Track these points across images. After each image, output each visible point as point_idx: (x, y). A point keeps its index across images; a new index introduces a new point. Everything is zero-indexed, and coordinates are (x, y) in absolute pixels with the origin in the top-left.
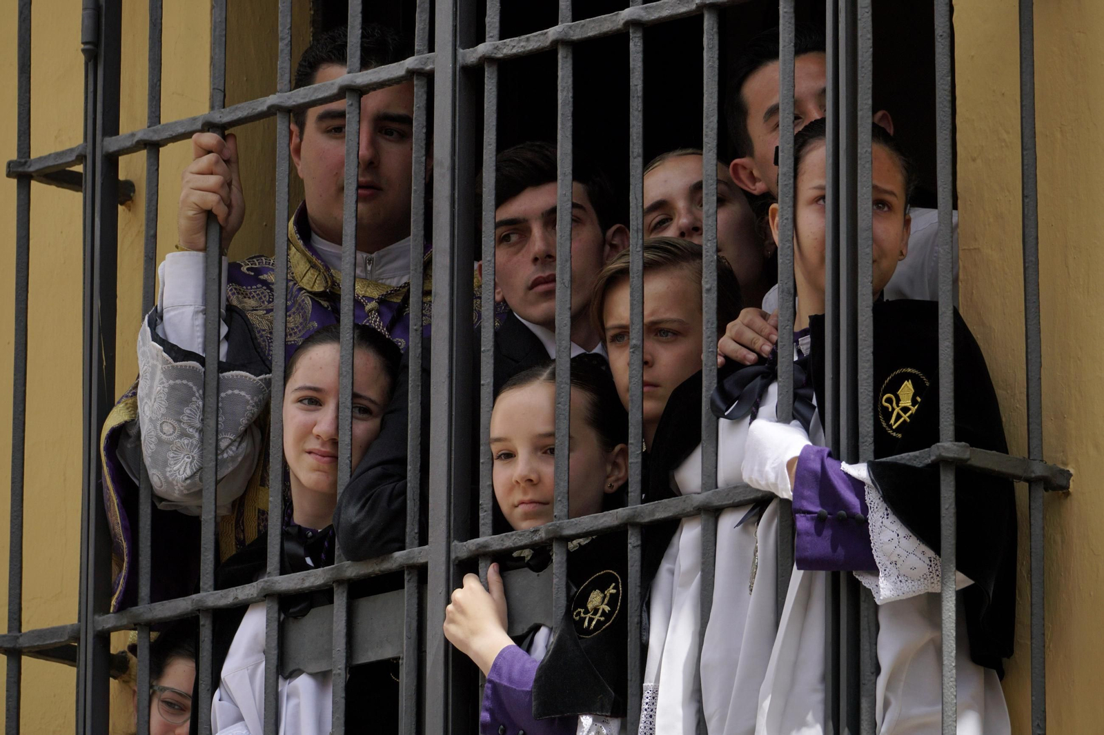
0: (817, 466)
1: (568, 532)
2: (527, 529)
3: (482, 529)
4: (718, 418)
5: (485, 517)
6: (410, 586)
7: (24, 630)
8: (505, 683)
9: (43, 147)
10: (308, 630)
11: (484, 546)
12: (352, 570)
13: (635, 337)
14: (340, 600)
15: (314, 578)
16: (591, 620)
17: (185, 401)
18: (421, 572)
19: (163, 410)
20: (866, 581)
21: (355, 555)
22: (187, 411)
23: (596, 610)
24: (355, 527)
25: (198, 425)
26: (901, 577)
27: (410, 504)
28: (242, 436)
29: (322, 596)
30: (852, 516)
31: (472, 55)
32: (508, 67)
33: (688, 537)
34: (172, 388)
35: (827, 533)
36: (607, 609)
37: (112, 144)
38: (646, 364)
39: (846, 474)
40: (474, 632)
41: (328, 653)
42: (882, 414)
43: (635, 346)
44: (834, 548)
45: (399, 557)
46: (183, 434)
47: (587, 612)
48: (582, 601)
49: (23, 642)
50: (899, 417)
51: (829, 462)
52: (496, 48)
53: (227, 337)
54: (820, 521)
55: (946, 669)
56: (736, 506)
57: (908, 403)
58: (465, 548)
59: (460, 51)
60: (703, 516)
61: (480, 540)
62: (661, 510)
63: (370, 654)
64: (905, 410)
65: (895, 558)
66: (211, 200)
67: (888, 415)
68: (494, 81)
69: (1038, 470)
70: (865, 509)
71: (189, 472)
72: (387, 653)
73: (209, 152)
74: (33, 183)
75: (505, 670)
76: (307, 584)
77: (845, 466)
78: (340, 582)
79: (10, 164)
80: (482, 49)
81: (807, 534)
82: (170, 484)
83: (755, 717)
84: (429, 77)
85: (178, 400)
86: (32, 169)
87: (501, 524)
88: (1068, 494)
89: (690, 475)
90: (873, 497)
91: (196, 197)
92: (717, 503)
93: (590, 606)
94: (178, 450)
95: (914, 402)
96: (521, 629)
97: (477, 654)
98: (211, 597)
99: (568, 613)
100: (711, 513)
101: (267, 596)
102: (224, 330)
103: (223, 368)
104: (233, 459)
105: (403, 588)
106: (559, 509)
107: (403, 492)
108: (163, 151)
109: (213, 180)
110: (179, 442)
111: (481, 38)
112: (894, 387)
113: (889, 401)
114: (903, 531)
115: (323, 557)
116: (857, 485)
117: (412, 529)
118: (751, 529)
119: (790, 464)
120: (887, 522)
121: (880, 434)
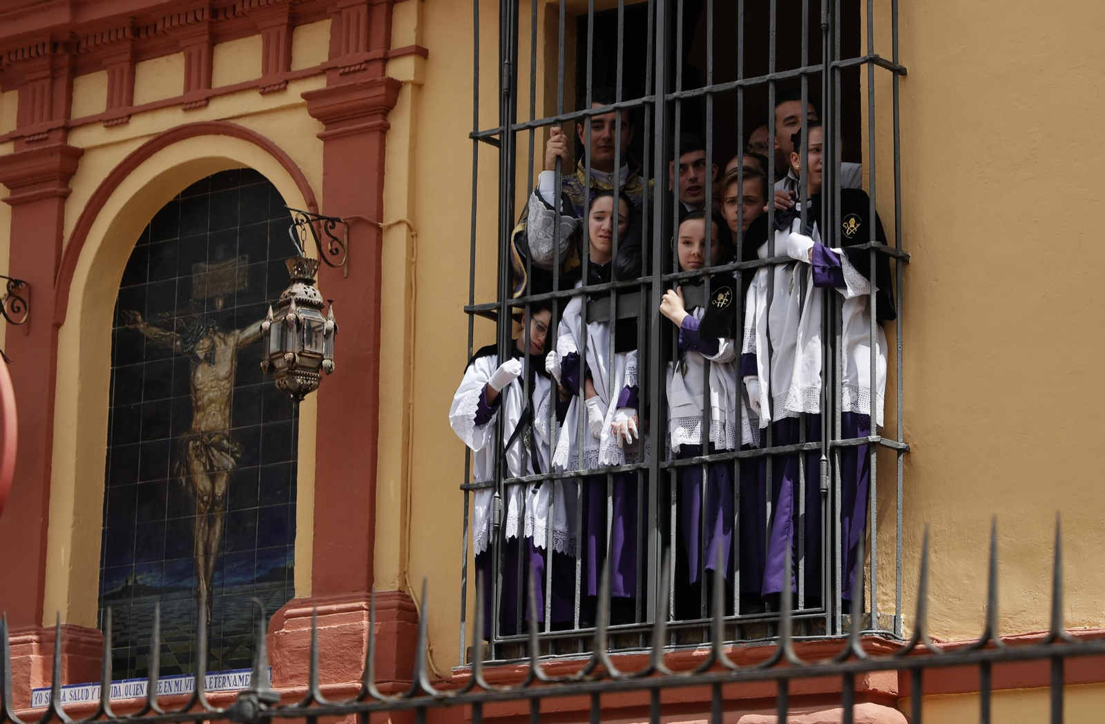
0: (820, 250)
1: (711, 272)
2: (690, 271)
3: (674, 270)
4: (775, 230)
5: (675, 266)
6: (643, 291)
7: (475, 304)
8: (688, 328)
9: (483, 128)
10: (598, 306)
11: (676, 276)
12: (619, 284)
13: (740, 201)
14: (613, 296)
15: (602, 287)
16: (720, 304)
17: (548, 225)
18: (649, 286)
19: (540, 227)
20: (841, 291)
21: (620, 279)
22: (549, 228)
23: (722, 301)
24: (623, 268)
25: (552, 234)
26: (855, 288)
27: (643, 260)
28: (567, 240)
29: (606, 294)
30: (836, 267)
31: (670, 97)
32: (684, 102)
33: (762, 275)
34: (544, 219)
35: (826, 273)
36: (727, 300)
37: (514, 127)
38: (743, 212)
39: (833, 252)
40: (673, 310)
41: (608, 315)
42: (844, 230)
43: (740, 204)
44: (829, 277)
45: (640, 279)
46: (546, 237)
47: (718, 301)
48: (715, 297)
49: (476, 309)
50: (849, 231)
51: (825, 248)
52: (681, 94)
53: (563, 205)
54: (824, 269)
55: (872, 325)
56: (782, 264)
57: (853, 226)
58: (667, 277)
59: (666, 95)
60: (769, 267)
61: (674, 274)
62: (751, 264)
63: (625, 315)
64: (852, 228)
65: (853, 281)
66: (560, 152)
67: (845, 230)
68: (680, 106)
69: (901, 254)
70: (841, 264)
71: (547, 251)
72: (633, 315)
73: (557, 134)
74: (479, 141)
75: (688, 324)
76: (599, 289)
77: (831, 249)
78: (613, 288)
79: (471, 133)
80: (675, 94)
81: (819, 274)
82: (539, 254)
83: (796, 339)
84: (652, 105)
85: (546, 224)
86: (480, 135)
87: (680, 269)
88: (908, 263)
89: (763, 252)
90: (844, 260)
91: (554, 150)
92: (775, 262)
93: (719, 299)
94: (544, 242)
95: (855, 226)
96: (690, 307)
97: (675, 318)
98: (557, 293)
99: (710, 301)
100: (771, 266)
101: (582, 293)
102: (562, 202)
103: (562, 214)
104: (564, 248)
105: (640, 291)
106: (707, 263)
107: (641, 256)
108: (536, 130)
109: (560, 144)
110: (545, 239)
111: (674, 91)
112: (848, 220)
113: (845, 225)
114: (856, 272)
115: (606, 279)
116: (837, 256)
117: (644, 270)
118: (790, 272)
119: (809, 250)
120: (850, 268)
121: (843, 237)
